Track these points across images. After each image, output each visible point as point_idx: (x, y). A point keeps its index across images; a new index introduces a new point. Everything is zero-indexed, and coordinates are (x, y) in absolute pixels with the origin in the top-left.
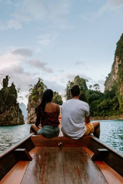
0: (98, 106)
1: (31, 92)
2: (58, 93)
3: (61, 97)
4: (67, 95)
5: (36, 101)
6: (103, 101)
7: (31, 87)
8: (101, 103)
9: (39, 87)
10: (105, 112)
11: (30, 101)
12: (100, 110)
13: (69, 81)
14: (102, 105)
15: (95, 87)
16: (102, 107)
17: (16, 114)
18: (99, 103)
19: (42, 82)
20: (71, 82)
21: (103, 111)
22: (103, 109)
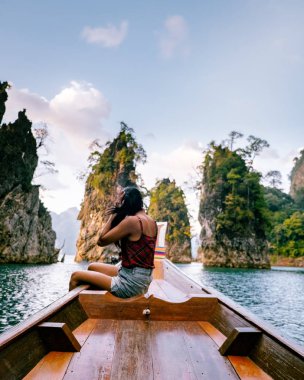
0: (278, 229)
1: (94, 163)
2: (174, 183)
3: (182, 192)
4: (205, 180)
5: (107, 193)
6: (292, 217)
7: (96, 148)
8: (287, 221)
9: (120, 148)
10: (296, 246)
11: (89, 190)
12: (284, 240)
13: (212, 143)
14: (289, 225)
15: (272, 178)
16: (290, 232)
17: (26, 223)
18: (282, 222)
19: (129, 135)
20: (217, 144)
21: (292, 243)
22: (291, 238)
